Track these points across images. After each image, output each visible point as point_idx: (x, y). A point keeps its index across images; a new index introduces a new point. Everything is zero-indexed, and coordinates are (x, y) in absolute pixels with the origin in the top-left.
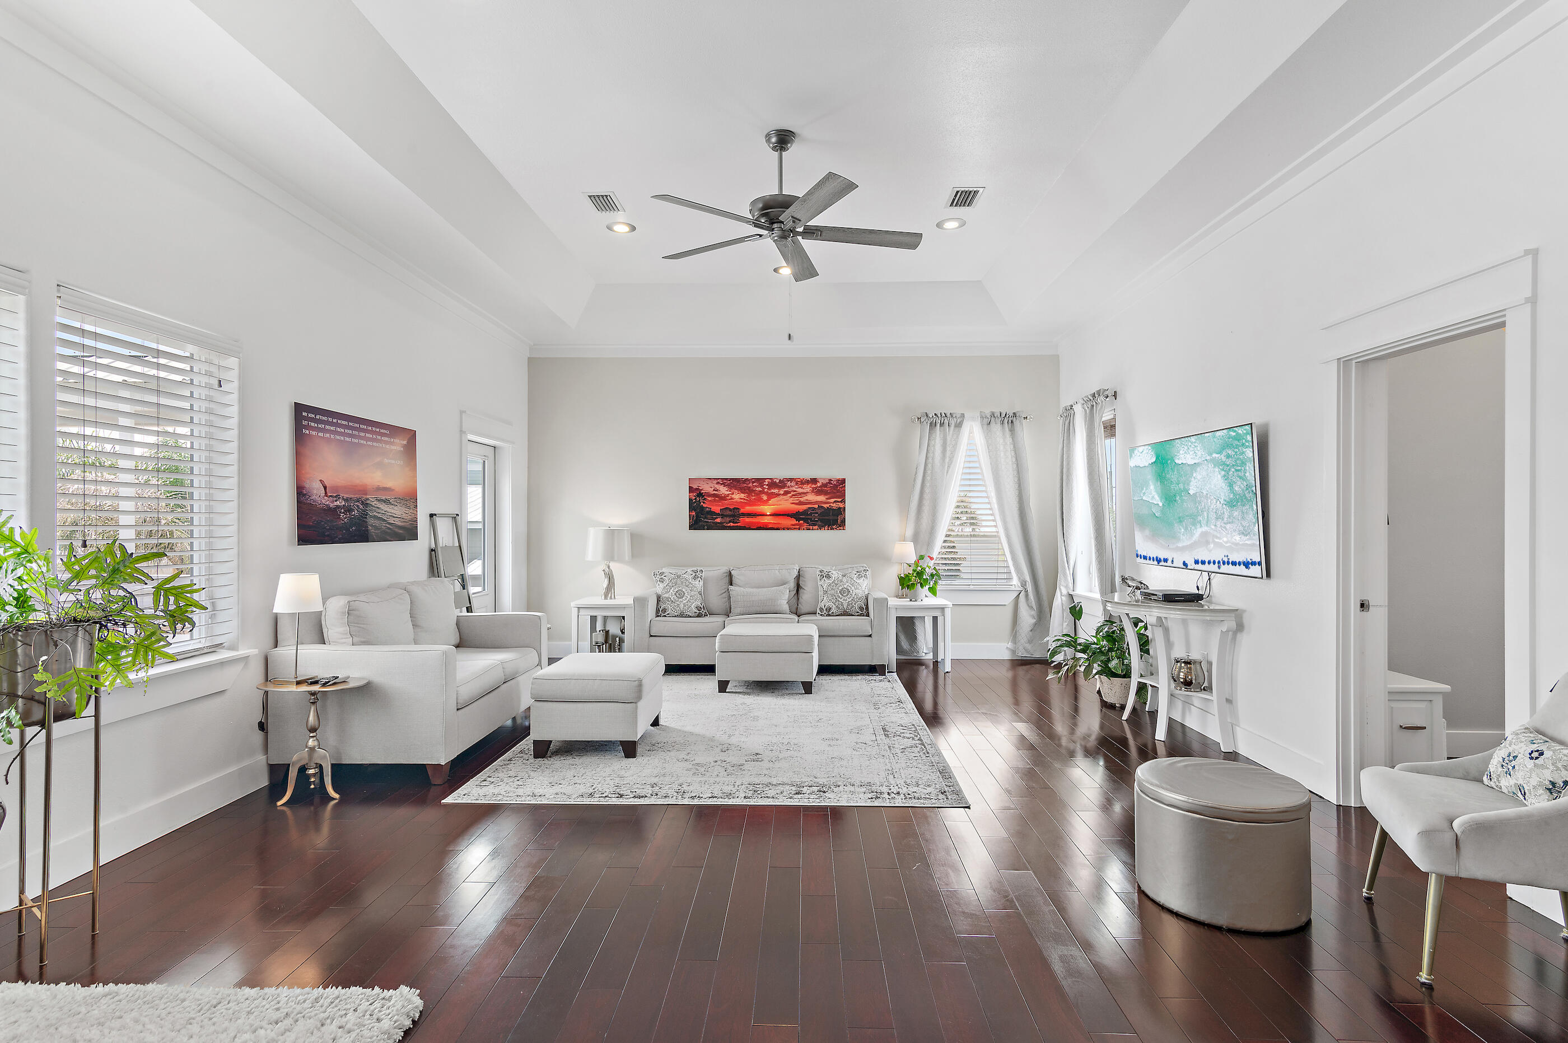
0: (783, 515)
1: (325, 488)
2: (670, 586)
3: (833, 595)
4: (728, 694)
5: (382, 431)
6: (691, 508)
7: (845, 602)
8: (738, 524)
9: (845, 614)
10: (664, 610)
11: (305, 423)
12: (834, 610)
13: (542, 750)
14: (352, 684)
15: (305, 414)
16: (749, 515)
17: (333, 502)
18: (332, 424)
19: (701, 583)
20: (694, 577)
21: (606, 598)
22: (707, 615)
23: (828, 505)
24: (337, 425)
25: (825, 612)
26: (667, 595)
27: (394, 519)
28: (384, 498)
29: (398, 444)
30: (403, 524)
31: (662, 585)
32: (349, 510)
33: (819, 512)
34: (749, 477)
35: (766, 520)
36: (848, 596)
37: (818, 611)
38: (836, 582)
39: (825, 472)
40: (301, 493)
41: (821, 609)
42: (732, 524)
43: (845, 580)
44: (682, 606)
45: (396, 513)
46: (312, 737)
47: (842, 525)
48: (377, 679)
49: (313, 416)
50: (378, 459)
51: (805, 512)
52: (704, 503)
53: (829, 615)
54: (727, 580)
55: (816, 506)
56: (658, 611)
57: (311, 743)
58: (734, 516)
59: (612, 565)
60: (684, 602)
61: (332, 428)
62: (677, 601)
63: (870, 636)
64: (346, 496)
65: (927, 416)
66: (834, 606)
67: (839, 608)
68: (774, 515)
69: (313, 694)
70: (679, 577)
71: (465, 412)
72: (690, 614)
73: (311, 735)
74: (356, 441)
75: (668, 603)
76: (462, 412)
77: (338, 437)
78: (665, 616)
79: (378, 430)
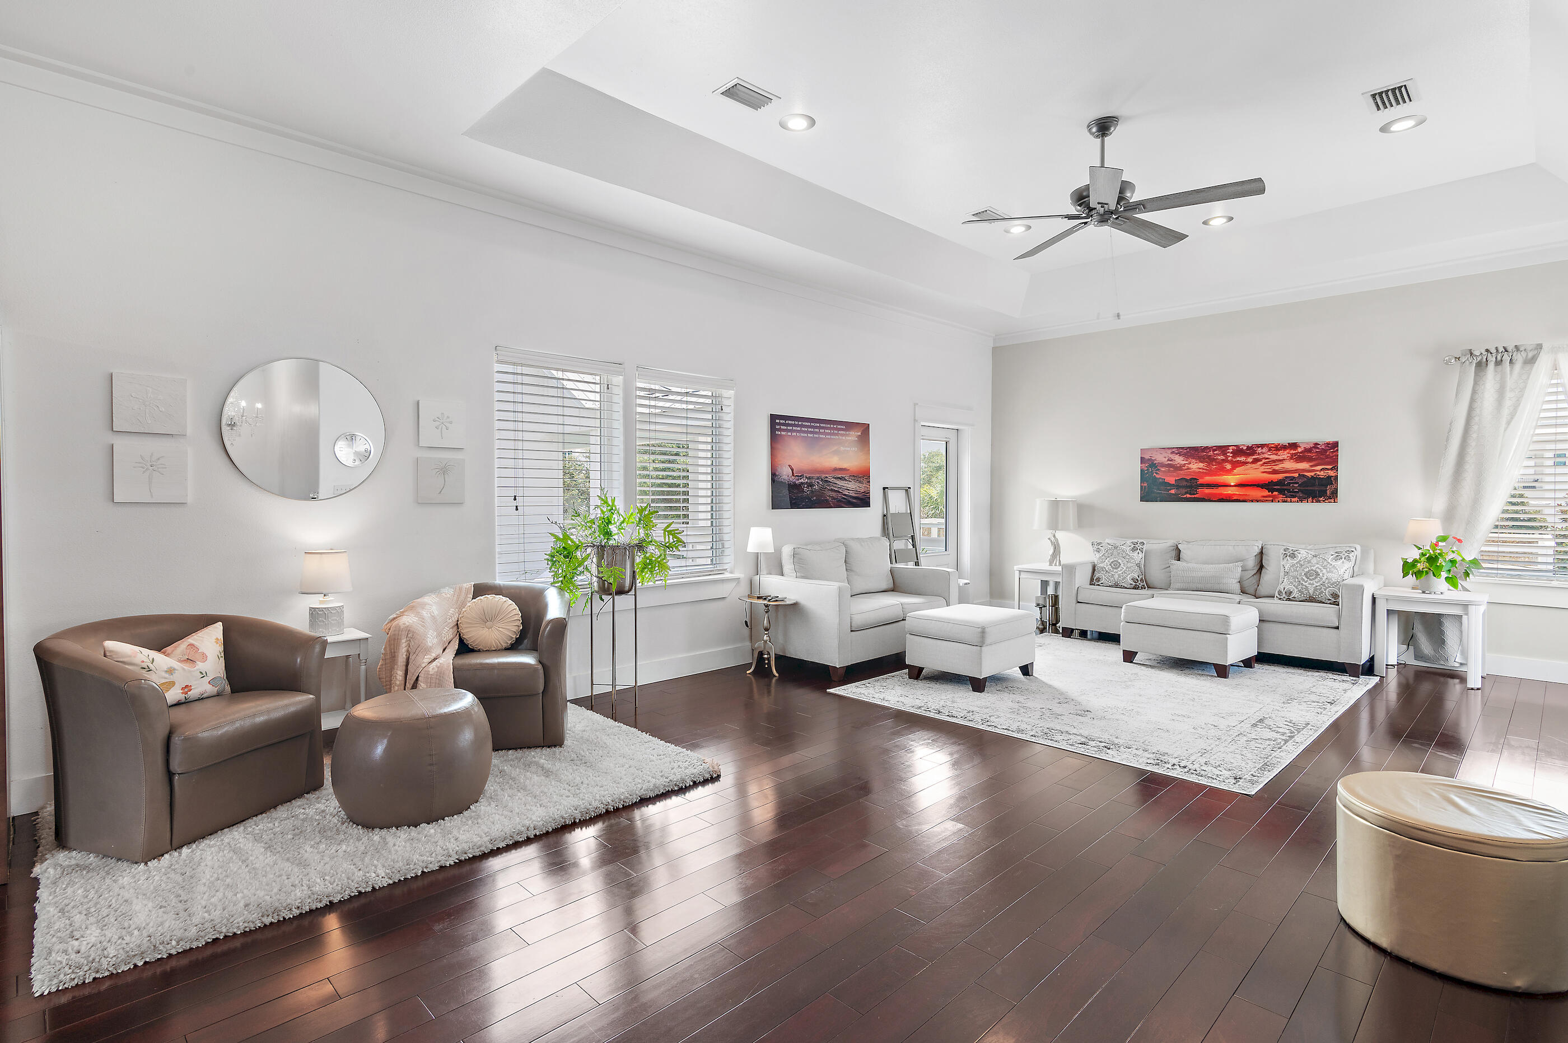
0: (1251, 485)
1: (792, 470)
2: (1106, 557)
3: (1295, 577)
4: (1134, 665)
5: (839, 427)
6: (1143, 479)
7: (1311, 587)
8: (1195, 496)
9: (1311, 600)
10: (1098, 579)
11: (778, 427)
12: (1295, 594)
13: (916, 673)
14: (788, 602)
15: (778, 421)
16: (1209, 485)
17: (798, 480)
18: (797, 426)
19: (1141, 555)
20: (1133, 549)
21: (1051, 564)
22: (1145, 588)
23: (1312, 474)
24: (802, 426)
25: (1284, 595)
26: (1102, 565)
27: (849, 491)
28: (840, 476)
29: (854, 435)
30: (856, 495)
31: (1098, 555)
32: (811, 485)
33: (1300, 481)
34: (1210, 445)
35: (1230, 491)
36: (1317, 580)
37: (1277, 594)
38: (1302, 563)
39: (1306, 436)
40: (774, 476)
41: (1280, 593)
42: (1188, 496)
43: (1314, 561)
44: (1116, 576)
45: (851, 487)
46: (766, 634)
47: (1333, 496)
48: (803, 601)
49: (784, 422)
50: (835, 448)
51: (1280, 482)
52: (1156, 473)
53: (1289, 600)
54: (1174, 554)
55: (1296, 475)
56: (1092, 579)
57: (765, 638)
58: (1191, 487)
59: (1060, 535)
60: (1119, 573)
61: (799, 429)
62: (1112, 571)
63: (1337, 628)
64: (808, 476)
65: (1471, 354)
66: (1296, 590)
67: (1302, 593)
68: (1240, 485)
69: (767, 606)
70: (1116, 548)
71: (917, 404)
72: (1126, 586)
73: (766, 632)
74: (817, 436)
75: (1102, 572)
76: (915, 404)
77: (803, 435)
78: (1099, 585)
79: (835, 426)
